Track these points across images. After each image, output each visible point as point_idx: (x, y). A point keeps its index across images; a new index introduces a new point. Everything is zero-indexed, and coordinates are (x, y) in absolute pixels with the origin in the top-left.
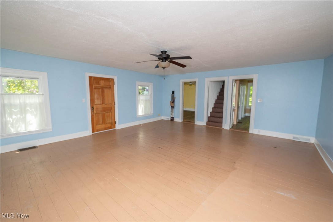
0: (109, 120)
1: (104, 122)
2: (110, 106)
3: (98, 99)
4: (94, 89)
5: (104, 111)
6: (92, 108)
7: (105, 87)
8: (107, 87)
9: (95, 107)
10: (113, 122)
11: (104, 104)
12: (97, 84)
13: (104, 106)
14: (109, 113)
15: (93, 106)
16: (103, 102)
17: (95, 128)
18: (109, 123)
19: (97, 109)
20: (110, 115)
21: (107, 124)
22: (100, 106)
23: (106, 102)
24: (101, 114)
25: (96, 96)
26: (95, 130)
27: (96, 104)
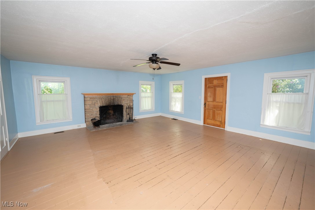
0: (218, 118)
1: (214, 118)
2: (220, 104)
3: (210, 97)
4: (208, 88)
5: (214, 108)
6: (205, 104)
7: (217, 86)
8: (219, 86)
9: (207, 103)
10: (223, 121)
11: (215, 102)
12: (211, 84)
13: (215, 103)
14: (219, 111)
15: (206, 102)
16: (214, 100)
17: (206, 121)
18: (219, 121)
19: (209, 105)
20: (220, 113)
21: (216, 121)
22: (211, 103)
23: (217, 100)
24: (212, 110)
25: (209, 94)
26: (206, 123)
27: (208, 101)
